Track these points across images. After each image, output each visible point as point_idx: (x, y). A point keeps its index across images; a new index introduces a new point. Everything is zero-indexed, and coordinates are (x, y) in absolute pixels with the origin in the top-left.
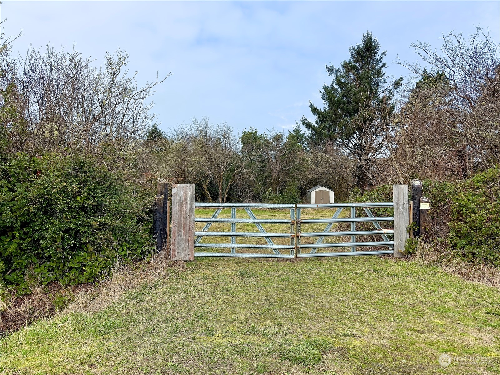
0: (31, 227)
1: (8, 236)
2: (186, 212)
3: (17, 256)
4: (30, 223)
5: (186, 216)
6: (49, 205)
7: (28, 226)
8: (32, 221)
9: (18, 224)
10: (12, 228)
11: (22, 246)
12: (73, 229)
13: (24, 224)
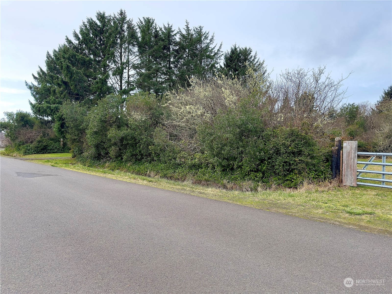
0: (271, 160)
1: (263, 163)
2: (351, 157)
3: (266, 171)
4: (271, 158)
5: (351, 159)
6: (278, 151)
7: (270, 159)
8: (272, 157)
9: (266, 158)
10: (265, 160)
11: (268, 168)
12: (288, 162)
13: (269, 158)
